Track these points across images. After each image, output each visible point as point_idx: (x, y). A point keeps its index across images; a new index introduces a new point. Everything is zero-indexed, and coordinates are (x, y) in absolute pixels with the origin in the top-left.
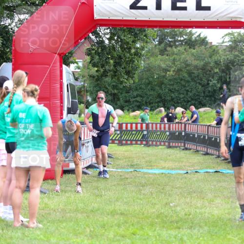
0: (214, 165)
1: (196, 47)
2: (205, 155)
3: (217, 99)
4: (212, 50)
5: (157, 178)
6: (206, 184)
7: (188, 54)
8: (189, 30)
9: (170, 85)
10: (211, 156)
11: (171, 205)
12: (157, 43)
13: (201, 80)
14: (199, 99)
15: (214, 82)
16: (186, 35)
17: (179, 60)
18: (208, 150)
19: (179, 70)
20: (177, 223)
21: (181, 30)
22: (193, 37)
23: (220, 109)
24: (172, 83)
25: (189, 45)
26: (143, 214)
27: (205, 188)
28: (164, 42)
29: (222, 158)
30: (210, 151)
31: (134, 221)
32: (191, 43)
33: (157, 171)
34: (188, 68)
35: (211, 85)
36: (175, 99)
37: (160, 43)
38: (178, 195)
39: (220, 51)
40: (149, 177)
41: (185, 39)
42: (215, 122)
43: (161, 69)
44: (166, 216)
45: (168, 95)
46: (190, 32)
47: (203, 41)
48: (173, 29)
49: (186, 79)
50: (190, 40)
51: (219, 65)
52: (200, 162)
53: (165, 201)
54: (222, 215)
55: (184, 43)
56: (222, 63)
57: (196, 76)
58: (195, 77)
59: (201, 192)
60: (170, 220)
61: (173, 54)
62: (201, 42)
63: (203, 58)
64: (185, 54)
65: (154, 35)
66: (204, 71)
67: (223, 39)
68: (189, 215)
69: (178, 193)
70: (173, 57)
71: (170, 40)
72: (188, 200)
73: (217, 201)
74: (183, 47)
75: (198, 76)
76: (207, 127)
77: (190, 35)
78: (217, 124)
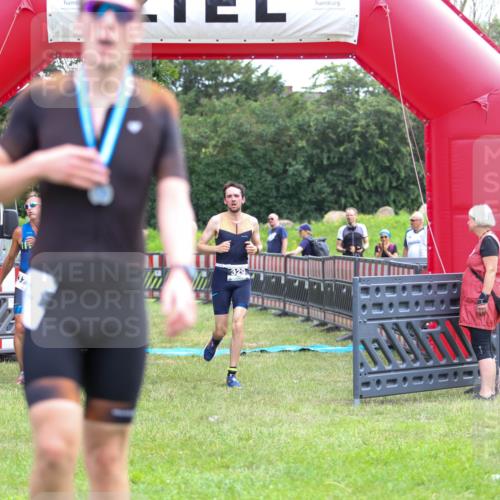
0: (299, 337)
1: (260, 97)
2: (280, 315)
3: (305, 201)
4: (292, 103)
5: (184, 365)
6: (282, 375)
7: (243, 112)
8: (244, 62)
9: (208, 175)
10: (292, 318)
11: (211, 419)
12: (180, 89)
13: (271, 163)
14: (267, 202)
15: (296, 166)
16: (239, 73)
17: (226, 123)
18: (287, 306)
19: (226, 144)
20: (222, 457)
21: (229, 62)
22: (253, 76)
23: (309, 223)
24: (211, 170)
25: (245, 92)
26: (154, 440)
27: (280, 384)
28: (194, 86)
29: (316, 322)
30: (290, 308)
31: (134, 455)
32: (249, 89)
33: (182, 352)
34: (243, 141)
35: (290, 173)
36: (219, 204)
37: (187, 88)
38: (225, 400)
39: (308, 104)
40: (168, 364)
41: (237, 81)
42: (300, 249)
43: (190, 143)
44: (200, 444)
45: (204, 195)
46: (247, 65)
47: (274, 85)
48: (213, 61)
49: (241, 163)
50: (247, 82)
51: (306, 132)
52: (269, 331)
53: (198, 413)
54: (315, 437)
55: (235, 90)
56: (313, 129)
57: (260, 155)
58: (259, 158)
59: (272, 392)
60: (209, 451)
61: (213, 111)
62: (270, 86)
63: (273, 119)
64: (238, 111)
65: (173, 72)
66: (277, 145)
67: (313, 80)
68: (247, 440)
69: (226, 396)
70: (213, 118)
71: (207, 83)
72: (245, 409)
73: (304, 411)
74: (234, 98)
75: (265, 155)
76: (283, 259)
77: (247, 72)
78: (304, 253)
